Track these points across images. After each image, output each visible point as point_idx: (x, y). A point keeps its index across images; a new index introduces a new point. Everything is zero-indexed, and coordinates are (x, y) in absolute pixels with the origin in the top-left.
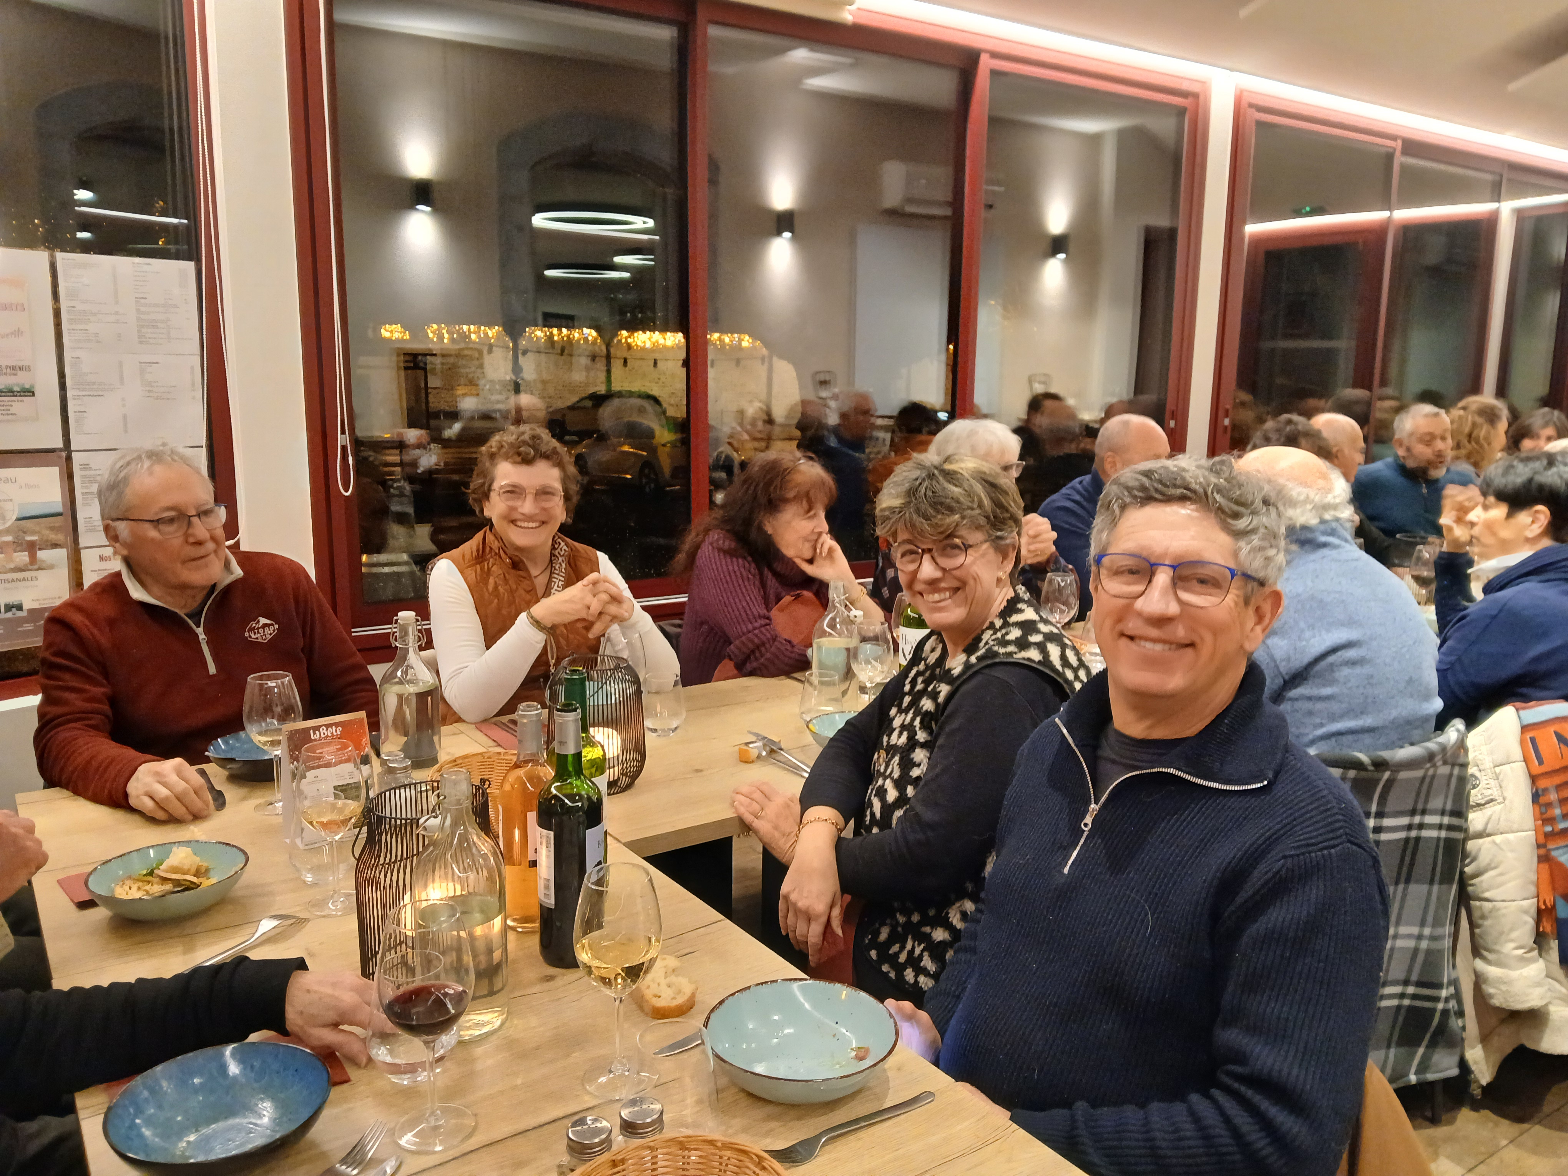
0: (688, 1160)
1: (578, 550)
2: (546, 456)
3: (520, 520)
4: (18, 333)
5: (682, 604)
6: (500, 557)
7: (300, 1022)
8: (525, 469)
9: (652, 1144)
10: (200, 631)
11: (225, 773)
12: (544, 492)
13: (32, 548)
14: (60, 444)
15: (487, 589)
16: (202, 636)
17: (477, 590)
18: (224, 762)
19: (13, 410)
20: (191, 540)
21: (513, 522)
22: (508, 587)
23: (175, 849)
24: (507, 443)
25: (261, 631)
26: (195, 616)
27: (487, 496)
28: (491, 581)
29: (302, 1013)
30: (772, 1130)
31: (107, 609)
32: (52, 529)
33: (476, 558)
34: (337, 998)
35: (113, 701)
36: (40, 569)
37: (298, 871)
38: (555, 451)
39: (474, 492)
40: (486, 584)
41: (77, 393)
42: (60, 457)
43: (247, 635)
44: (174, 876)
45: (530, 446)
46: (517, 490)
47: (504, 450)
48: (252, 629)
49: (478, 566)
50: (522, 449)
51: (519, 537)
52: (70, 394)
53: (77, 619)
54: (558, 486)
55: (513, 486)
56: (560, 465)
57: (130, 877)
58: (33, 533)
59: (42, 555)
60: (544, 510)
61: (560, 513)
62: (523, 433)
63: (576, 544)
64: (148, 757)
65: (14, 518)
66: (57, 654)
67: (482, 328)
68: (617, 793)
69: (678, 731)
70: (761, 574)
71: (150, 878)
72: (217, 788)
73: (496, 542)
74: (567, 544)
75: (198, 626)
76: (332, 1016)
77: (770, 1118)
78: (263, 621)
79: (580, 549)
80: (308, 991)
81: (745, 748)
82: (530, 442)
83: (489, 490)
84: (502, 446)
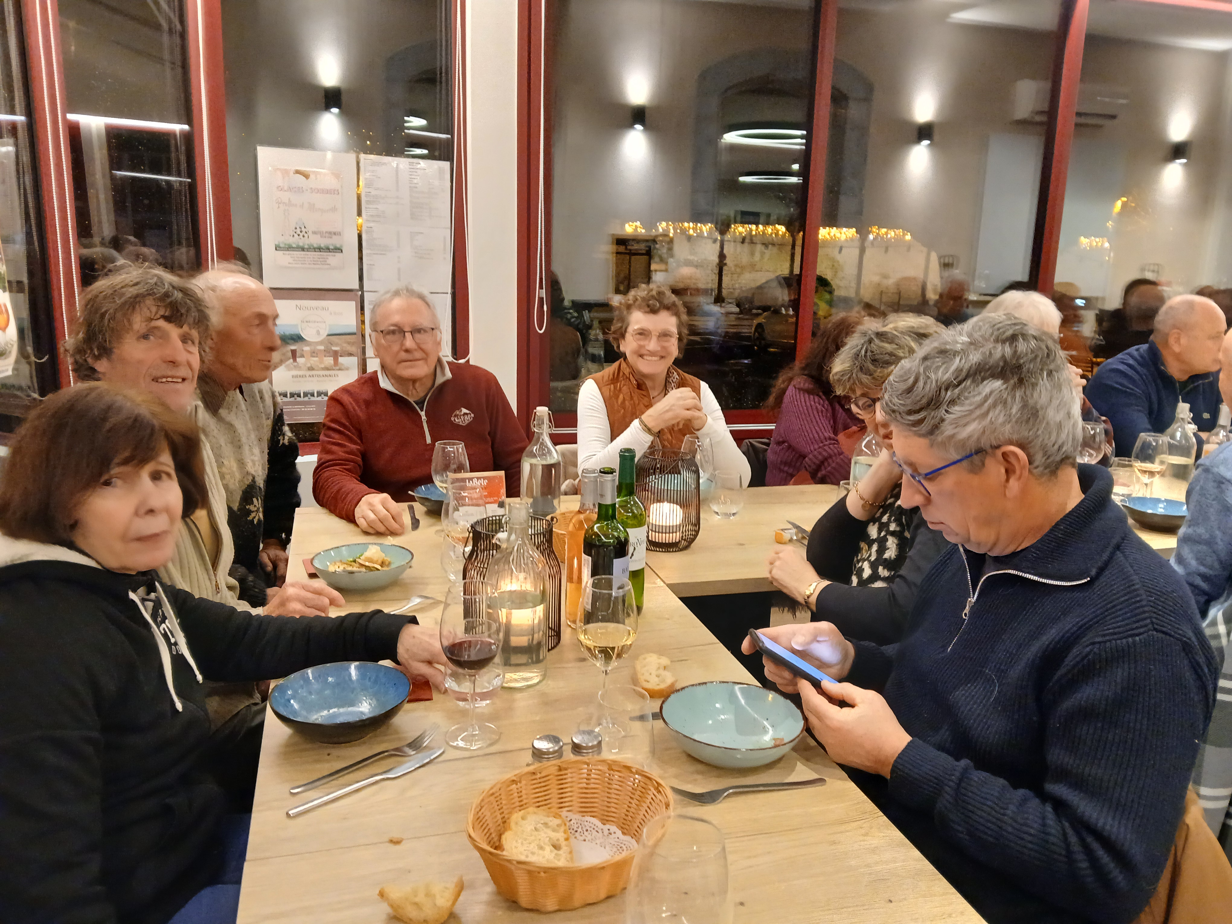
0: (613, 778)
1: (686, 380)
2: (667, 308)
3: (647, 355)
4: (334, 209)
5: (772, 430)
6: (630, 380)
7: (406, 656)
8: (652, 317)
9: (588, 761)
10: (423, 414)
11: (423, 509)
12: (665, 335)
13: (336, 355)
14: (356, 286)
15: (617, 402)
16: (424, 418)
17: (609, 402)
18: (424, 500)
19: (328, 262)
20: (404, 348)
21: (641, 356)
22: (632, 402)
23: (370, 546)
24: (641, 297)
25: (462, 417)
26: (420, 403)
27: (623, 336)
28: (621, 396)
29: (408, 650)
30: (695, 780)
31: (366, 394)
32: (349, 343)
33: (612, 380)
34: (430, 644)
35: (364, 455)
36: (340, 369)
37: (446, 572)
38: (674, 304)
39: (614, 333)
40: (617, 397)
41: (369, 251)
42: (357, 295)
43: (452, 419)
44: (367, 564)
45: (657, 300)
46: (645, 332)
47: (637, 303)
48: (456, 416)
49: (612, 386)
50: (651, 302)
51: (645, 366)
52: (364, 252)
53: (346, 399)
54: (674, 330)
55: (642, 329)
56: (677, 314)
57: (341, 561)
58: (337, 345)
59: (341, 359)
60: (664, 348)
61: (674, 351)
62: (652, 290)
63: (686, 375)
64: (373, 490)
65: (326, 334)
66: (333, 421)
67: (699, 225)
68: (676, 551)
69: (737, 516)
70: (833, 409)
71: (353, 563)
72: (417, 517)
73: (628, 369)
74: (678, 374)
75: (422, 411)
76: (426, 656)
77: (698, 772)
78: (464, 410)
79: (688, 379)
80: (414, 637)
81: (781, 532)
82: (657, 298)
83: (626, 331)
84: (637, 299)
